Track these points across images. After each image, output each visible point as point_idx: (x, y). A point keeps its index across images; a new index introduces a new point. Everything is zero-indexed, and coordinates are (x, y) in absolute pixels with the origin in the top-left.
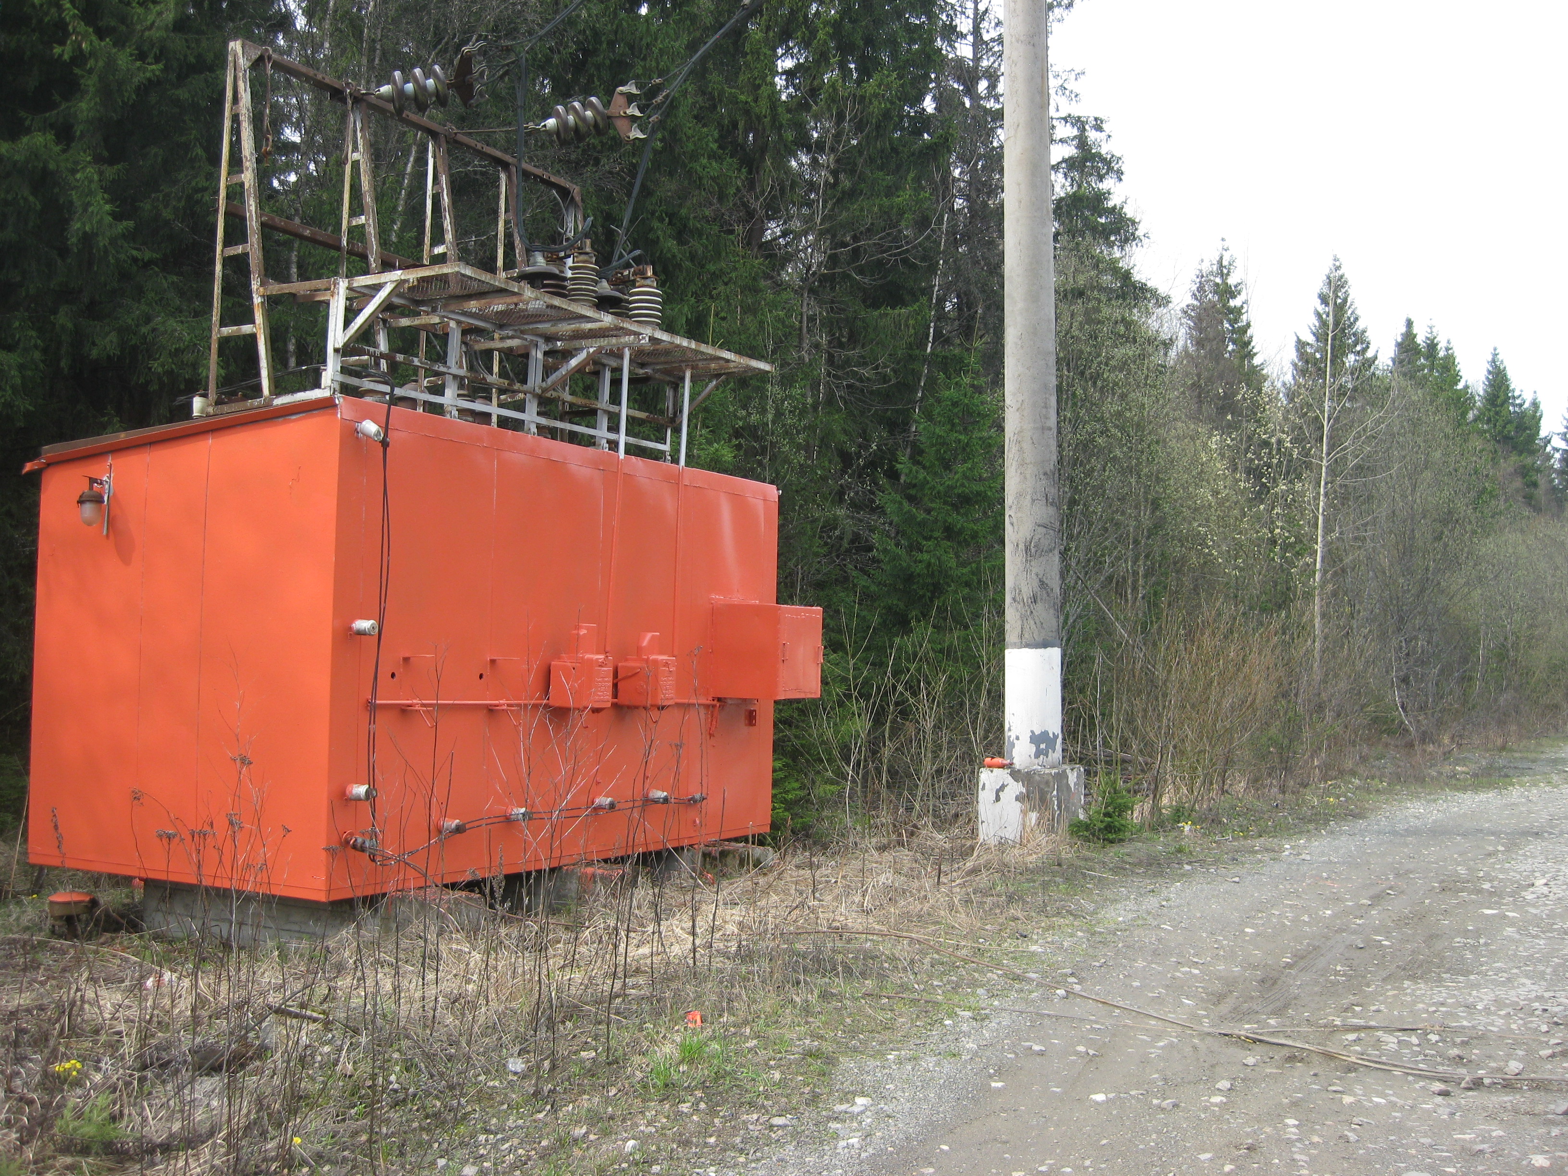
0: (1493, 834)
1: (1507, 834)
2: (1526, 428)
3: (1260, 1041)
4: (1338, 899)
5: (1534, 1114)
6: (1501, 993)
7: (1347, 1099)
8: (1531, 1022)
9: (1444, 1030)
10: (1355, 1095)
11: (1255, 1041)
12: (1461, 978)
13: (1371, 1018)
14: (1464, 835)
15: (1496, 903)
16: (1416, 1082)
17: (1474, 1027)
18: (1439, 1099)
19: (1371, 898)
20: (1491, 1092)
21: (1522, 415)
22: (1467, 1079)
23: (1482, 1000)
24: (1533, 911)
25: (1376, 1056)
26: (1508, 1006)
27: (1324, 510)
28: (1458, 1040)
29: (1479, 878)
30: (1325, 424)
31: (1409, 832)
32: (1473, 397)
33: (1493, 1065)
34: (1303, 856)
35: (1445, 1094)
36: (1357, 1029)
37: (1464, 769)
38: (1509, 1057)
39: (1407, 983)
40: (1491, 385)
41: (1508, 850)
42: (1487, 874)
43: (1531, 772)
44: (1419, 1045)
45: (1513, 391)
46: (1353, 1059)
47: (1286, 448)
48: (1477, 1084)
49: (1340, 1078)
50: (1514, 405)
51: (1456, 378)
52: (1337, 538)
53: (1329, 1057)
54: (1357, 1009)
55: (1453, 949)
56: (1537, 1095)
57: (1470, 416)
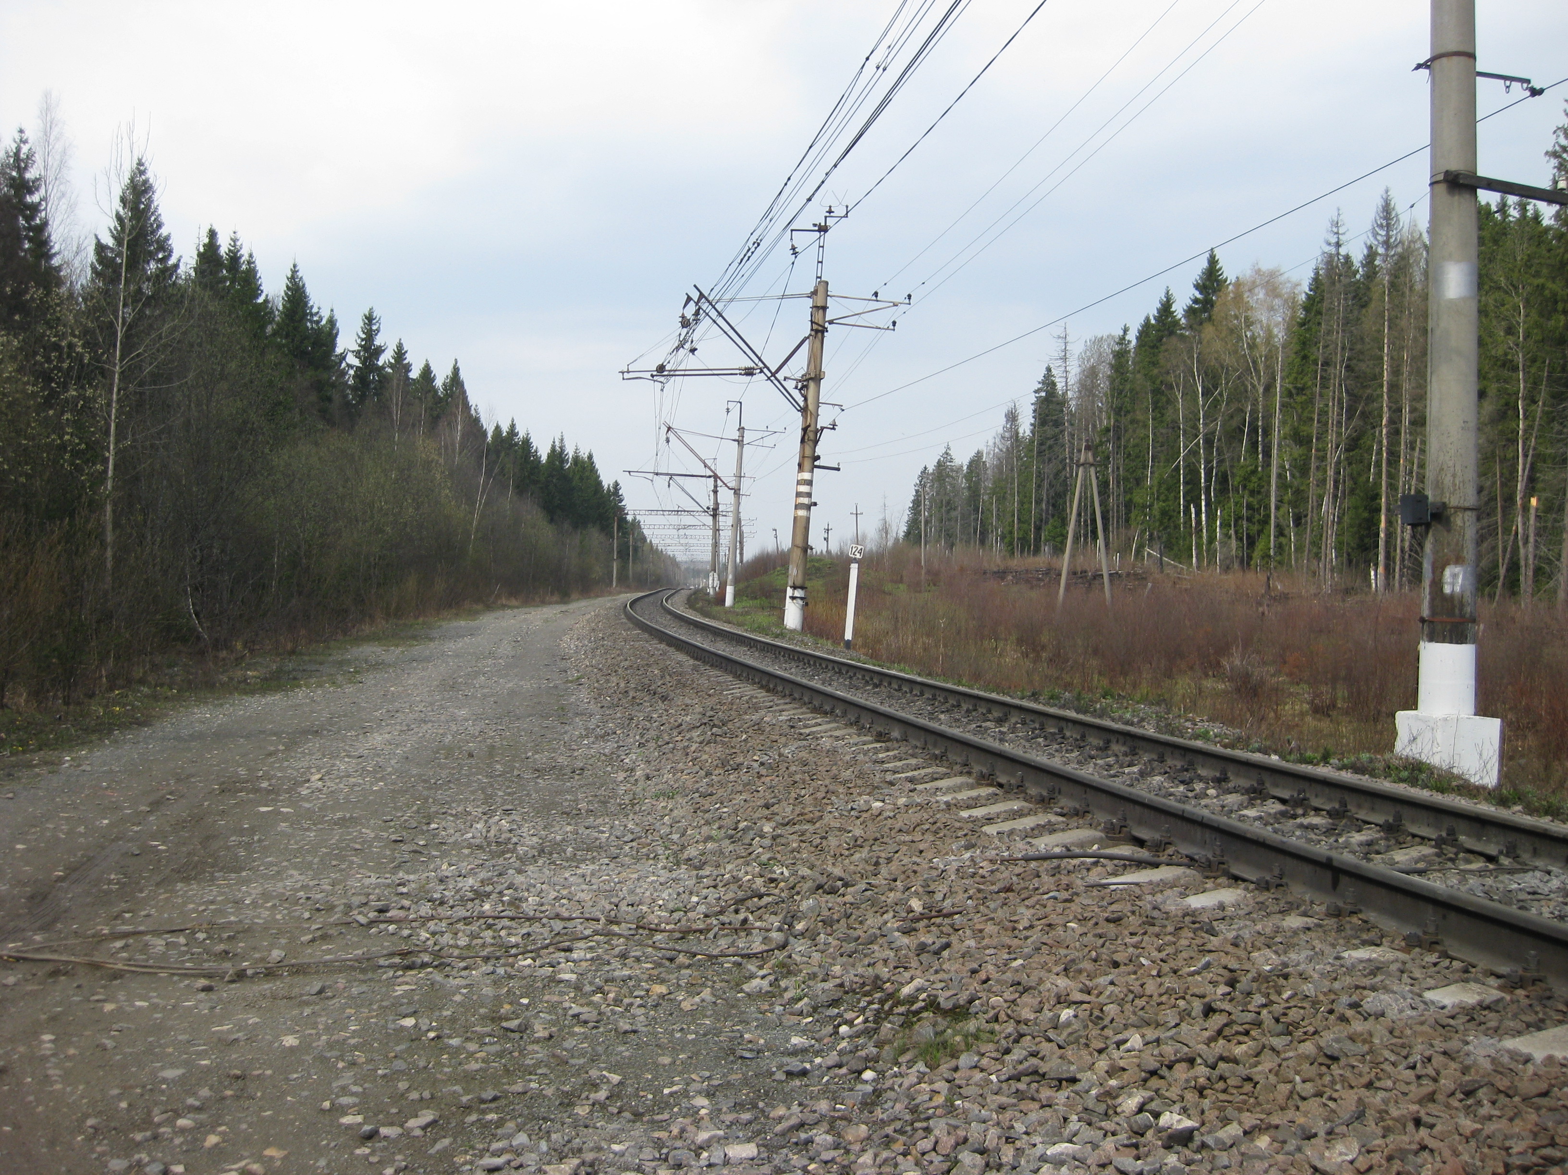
0: (275, 734)
1: (288, 734)
2: (323, 345)
3: (25, 959)
4: (117, 808)
5: (291, 998)
6: (269, 886)
7: (109, 1007)
8: (296, 910)
9: (212, 928)
10: (117, 1002)
11: (18, 959)
12: (233, 875)
13: (141, 923)
14: (247, 737)
15: (272, 800)
16: (181, 981)
17: (240, 921)
18: (202, 995)
19: (151, 804)
20: (253, 982)
21: (320, 331)
22: (231, 972)
23: (250, 894)
24: (307, 805)
25: (143, 960)
26: (274, 898)
27: (116, 418)
28: (225, 935)
29: (258, 778)
30: (119, 329)
31: (193, 737)
32: (272, 312)
33: (257, 955)
34: (83, 768)
35: (207, 989)
36: (125, 935)
37: (255, 673)
38: (272, 946)
39: (179, 885)
40: (289, 301)
41: (288, 749)
42: (266, 773)
43: (318, 674)
44: (186, 945)
45: (312, 307)
46: (120, 966)
47: (77, 353)
48: (241, 976)
49: (104, 987)
50: (312, 322)
51: (256, 290)
52: (130, 446)
53: (95, 966)
54: (127, 915)
55: (228, 848)
56: (296, 979)
57: (269, 329)
